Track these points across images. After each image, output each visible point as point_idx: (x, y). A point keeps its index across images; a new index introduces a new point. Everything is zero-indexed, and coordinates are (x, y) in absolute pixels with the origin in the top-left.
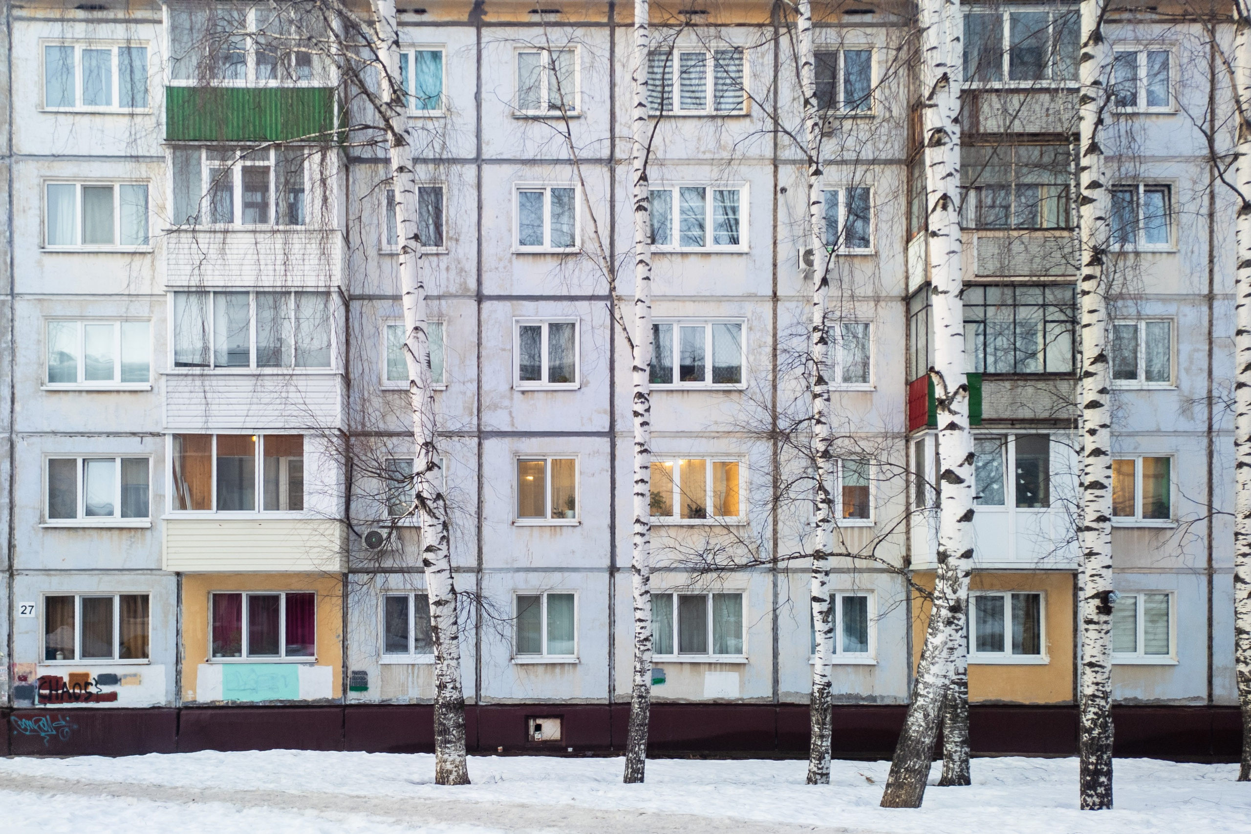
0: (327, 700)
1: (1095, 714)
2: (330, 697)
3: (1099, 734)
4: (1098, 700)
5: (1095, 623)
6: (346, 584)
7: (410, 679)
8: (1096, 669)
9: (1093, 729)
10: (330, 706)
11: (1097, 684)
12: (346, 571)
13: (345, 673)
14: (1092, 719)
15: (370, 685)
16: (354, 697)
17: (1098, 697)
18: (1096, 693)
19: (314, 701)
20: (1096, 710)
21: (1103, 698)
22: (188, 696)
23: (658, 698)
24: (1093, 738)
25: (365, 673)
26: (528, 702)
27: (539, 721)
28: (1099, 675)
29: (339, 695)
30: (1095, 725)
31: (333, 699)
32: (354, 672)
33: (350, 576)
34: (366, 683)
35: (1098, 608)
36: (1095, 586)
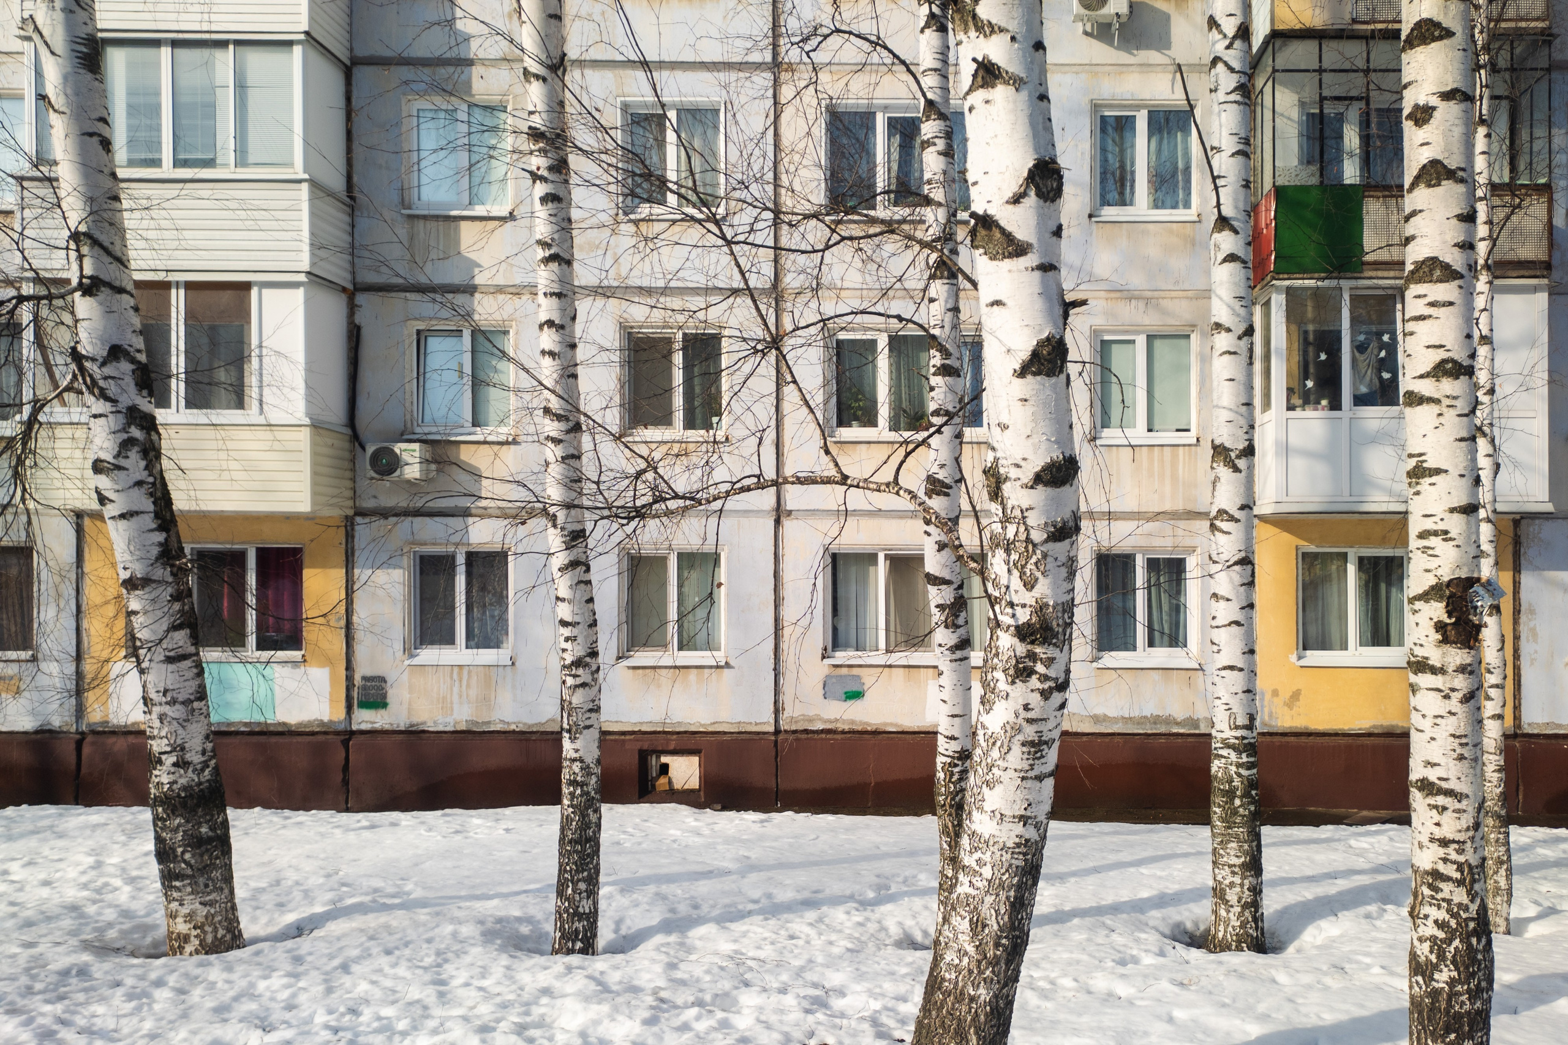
0: (322, 723)
1: (1440, 925)
2: (326, 719)
3: (1452, 983)
4: (1446, 888)
5: (1434, 671)
6: (350, 536)
7: (456, 689)
8: (1441, 800)
9: (1435, 967)
10: (325, 733)
11: (1444, 843)
12: (351, 512)
13: (349, 679)
14: (1433, 939)
15: (390, 699)
16: (366, 719)
17: (1447, 879)
18: (1442, 868)
19: (300, 724)
20: (1442, 915)
21: (1460, 883)
22: (95, 715)
23: (853, 722)
24: (1435, 994)
25: (383, 680)
26: (645, 728)
27: (664, 759)
28: (1448, 818)
29: (340, 714)
30: (1441, 956)
31: (331, 721)
32: (364, 678)
33: (358, 519)
34: (385, 696)
35: (1440, 627)
36: (1433, 563)
